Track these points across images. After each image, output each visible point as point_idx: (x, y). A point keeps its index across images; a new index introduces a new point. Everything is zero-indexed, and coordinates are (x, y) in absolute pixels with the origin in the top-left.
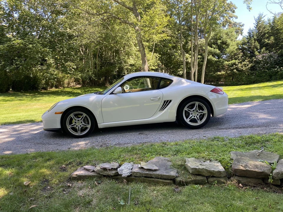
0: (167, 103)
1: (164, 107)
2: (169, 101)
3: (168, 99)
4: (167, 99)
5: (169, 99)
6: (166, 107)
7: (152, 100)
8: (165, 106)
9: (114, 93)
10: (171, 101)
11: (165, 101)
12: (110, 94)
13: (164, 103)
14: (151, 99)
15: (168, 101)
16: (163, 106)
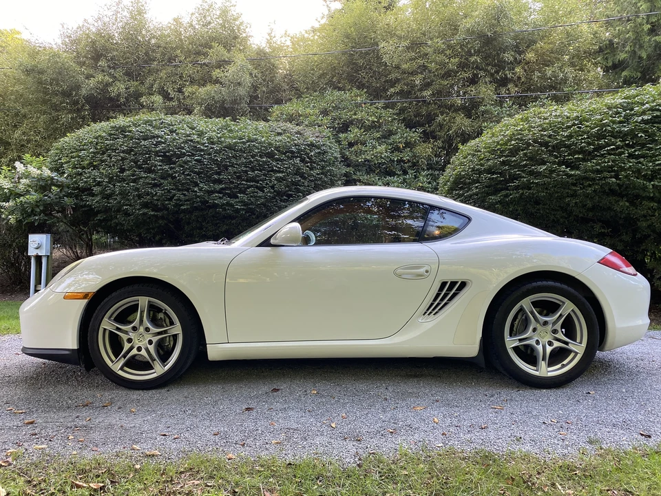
0: (450, 289)
1: (438, 304)
2: (457, 282)
3: (454, 278)
4: (450, 278)
5: (459, 278)
6: (446, 304)
7: (399, 276)
8: (442, 299)
9: (272, 241)
10: (463, 285)
11: (444, 284)
12: (260, 245)
13: (441, 289)
14: (399, 271)
15: (453, 284)
16: (435, 300)
